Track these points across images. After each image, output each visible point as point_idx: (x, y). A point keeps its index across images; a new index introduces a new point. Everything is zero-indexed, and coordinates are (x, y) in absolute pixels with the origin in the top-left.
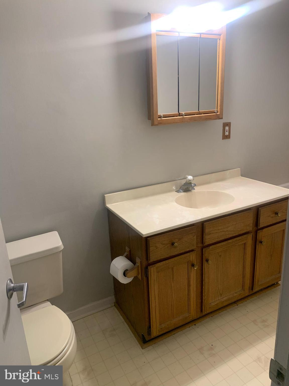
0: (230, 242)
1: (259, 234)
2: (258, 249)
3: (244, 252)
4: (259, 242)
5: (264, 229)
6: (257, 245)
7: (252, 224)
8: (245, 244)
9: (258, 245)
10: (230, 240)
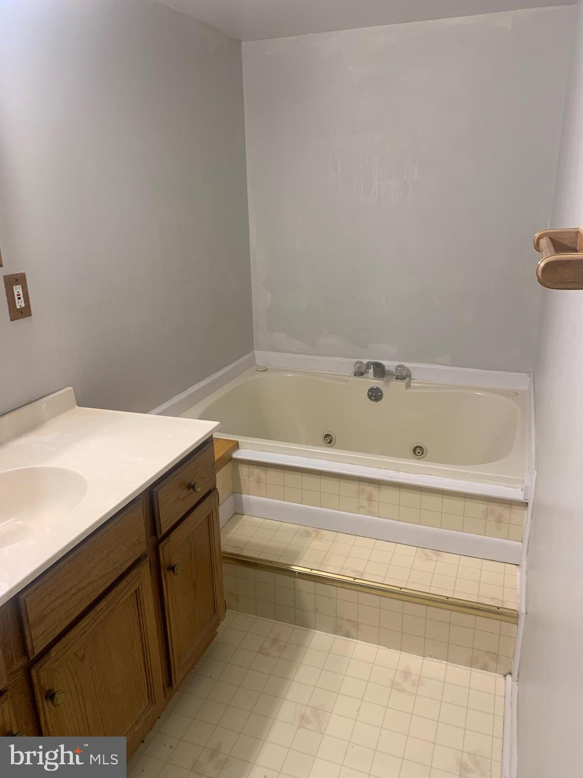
0: (101, 608)
1: (163, 551)
2: (167, 586)
3: (137, 613)
4: (166, 570)
5: (171, 535)
6: (163, 580)
7: (144, 536)
8: (137, 592)
9: (165, 578)
10: (100, 604)
